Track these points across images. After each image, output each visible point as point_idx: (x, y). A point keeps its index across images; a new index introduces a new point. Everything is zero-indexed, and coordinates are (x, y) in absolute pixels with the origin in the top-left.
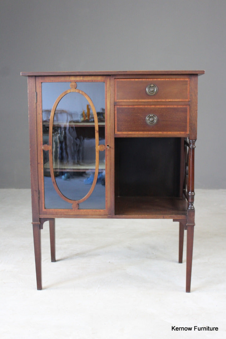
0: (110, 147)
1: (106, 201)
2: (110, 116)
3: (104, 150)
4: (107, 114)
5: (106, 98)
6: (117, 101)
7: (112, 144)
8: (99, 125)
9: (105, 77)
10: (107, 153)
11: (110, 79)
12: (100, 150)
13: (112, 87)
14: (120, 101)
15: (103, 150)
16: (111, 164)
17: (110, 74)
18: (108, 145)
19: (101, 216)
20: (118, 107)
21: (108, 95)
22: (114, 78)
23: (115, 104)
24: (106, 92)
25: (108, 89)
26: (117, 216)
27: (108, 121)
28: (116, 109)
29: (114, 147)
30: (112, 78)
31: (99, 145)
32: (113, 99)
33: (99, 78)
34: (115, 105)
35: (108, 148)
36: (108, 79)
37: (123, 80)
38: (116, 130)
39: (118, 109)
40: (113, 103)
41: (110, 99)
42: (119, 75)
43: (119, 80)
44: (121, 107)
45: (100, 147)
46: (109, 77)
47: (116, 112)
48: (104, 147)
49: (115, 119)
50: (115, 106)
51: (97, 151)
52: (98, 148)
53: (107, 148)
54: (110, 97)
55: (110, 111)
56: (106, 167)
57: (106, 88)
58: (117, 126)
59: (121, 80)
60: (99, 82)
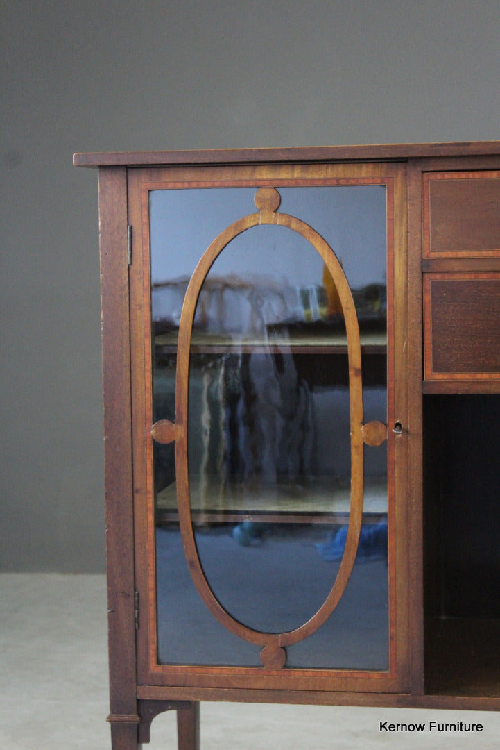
0: (407, 432)
1: (392, 638)
2: (406, 312)
3: (385, 442)
4: (392, 306)
5: (391, 247)
6: (434, 255)
7: (414, 421)
8: (363, 348)
9: (385, 165)
10: (395, 454)
11: (405, 174)
12: (368, 443)
13: (412, 205)
14: (445, 254)
15: (378, 444)
16: (409, 495)
17: (406, 156)
18: (399, 424)
19: (369, 698)
20: (438, 277)
21: (399, 232)
22: (420, 169)
23: (425, 267)
24: (392, 220)
25: (397, 211)
26: (435, 698)
27: (398, 333)
28: (428, 286)
29: (421, 432)
30: (414, 172)
31: (363, 423)
32: (417, 248)
33: (365, 171)
34: (422, 273)
35: (400, 436)
36: (398, 177)
37: (455, 176)
38: (429, 364)
39: (437, 286)
40: (417, 265)
41: (403, 249)
42: (440, 157)
43: (439, 176)
44: (448, 278)
45: (367, 432)
46: (400, 166)
47: (428, 298)
48: (381, 429)
49: (426, 326)
50: (426, 276)
51: (357, 447)
52: (359, 434)
53: (393, 435)
54: (407, 242)
55: (406, 294)
56: (391, 507)
57: (391, 209)
58: (434, 351)
59: (447, 176)
60: (364, 185)
